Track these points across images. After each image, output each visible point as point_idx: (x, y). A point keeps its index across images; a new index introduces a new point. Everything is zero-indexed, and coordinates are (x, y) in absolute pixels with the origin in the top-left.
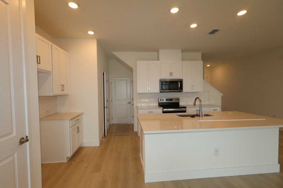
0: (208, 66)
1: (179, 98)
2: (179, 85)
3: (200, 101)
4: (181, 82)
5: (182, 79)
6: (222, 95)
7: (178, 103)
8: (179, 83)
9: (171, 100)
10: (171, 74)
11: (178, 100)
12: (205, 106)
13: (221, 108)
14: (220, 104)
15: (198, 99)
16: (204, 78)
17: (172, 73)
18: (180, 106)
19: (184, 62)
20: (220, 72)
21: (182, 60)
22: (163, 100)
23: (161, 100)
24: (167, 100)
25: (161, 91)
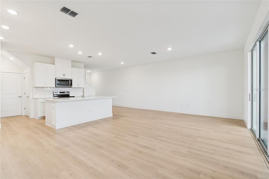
0: (88, 72)
2: (70, 83)
5: (71, 79)
6: (95, 90)
7: (69, 95)
8: (70, 82)
9: (64, 92)
10: (64, 75)
11: (69, 92)
16: (85, 80)
21: (72, 67)
22: (57, 93)
23: (55, 93)
24: (60, 93)
25: (57, 86)
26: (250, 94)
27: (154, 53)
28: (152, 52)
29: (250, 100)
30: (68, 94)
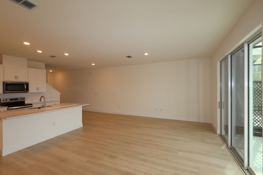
0: (51, 71)
1: (25, 97)
2: (25, 87)
3: (44, 98)
4: (27, 84)
5: (28, 82)
6: (60, 94)
7: (24, 102)
8: (25, 86)
9: (17, 99)
11: (24, 99)
12: (48, 102)
13: (60, 102)
14: (59, 100)
15: (43, 98)
16: (47, 82)
17: (17, 76)
18: (25, 104)
19: (29, 69)
20: (60, 77)
21: (28, 67)
22: (6, 100)
23: (3, 100)
24: (11, 100)
25: (5, 92)
26: (219, 102)
27: (129, 57)
28: (128, 56)
29: (219, 108)
30: (22, 100)
